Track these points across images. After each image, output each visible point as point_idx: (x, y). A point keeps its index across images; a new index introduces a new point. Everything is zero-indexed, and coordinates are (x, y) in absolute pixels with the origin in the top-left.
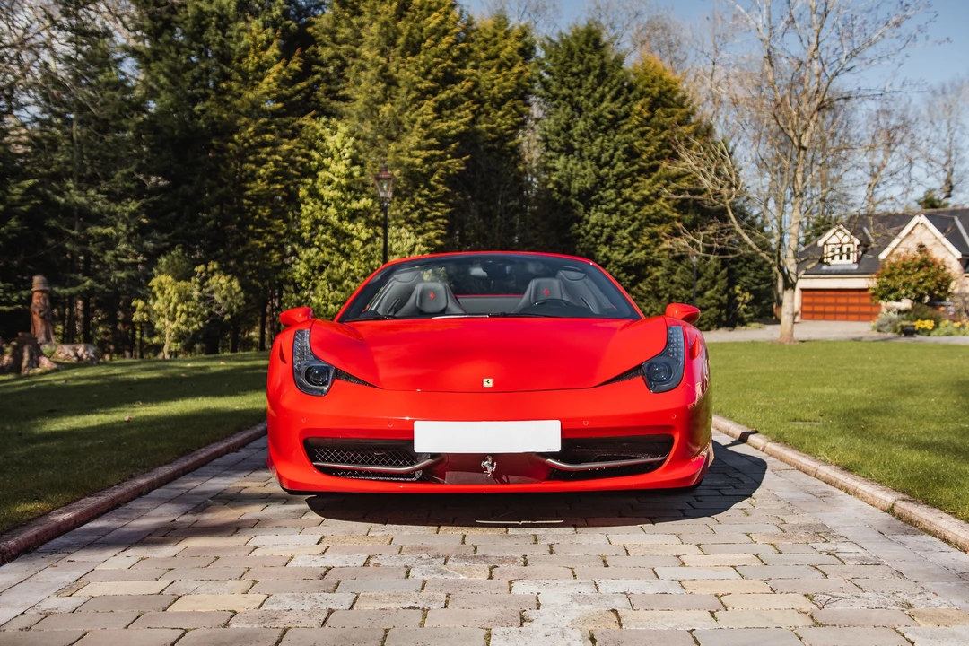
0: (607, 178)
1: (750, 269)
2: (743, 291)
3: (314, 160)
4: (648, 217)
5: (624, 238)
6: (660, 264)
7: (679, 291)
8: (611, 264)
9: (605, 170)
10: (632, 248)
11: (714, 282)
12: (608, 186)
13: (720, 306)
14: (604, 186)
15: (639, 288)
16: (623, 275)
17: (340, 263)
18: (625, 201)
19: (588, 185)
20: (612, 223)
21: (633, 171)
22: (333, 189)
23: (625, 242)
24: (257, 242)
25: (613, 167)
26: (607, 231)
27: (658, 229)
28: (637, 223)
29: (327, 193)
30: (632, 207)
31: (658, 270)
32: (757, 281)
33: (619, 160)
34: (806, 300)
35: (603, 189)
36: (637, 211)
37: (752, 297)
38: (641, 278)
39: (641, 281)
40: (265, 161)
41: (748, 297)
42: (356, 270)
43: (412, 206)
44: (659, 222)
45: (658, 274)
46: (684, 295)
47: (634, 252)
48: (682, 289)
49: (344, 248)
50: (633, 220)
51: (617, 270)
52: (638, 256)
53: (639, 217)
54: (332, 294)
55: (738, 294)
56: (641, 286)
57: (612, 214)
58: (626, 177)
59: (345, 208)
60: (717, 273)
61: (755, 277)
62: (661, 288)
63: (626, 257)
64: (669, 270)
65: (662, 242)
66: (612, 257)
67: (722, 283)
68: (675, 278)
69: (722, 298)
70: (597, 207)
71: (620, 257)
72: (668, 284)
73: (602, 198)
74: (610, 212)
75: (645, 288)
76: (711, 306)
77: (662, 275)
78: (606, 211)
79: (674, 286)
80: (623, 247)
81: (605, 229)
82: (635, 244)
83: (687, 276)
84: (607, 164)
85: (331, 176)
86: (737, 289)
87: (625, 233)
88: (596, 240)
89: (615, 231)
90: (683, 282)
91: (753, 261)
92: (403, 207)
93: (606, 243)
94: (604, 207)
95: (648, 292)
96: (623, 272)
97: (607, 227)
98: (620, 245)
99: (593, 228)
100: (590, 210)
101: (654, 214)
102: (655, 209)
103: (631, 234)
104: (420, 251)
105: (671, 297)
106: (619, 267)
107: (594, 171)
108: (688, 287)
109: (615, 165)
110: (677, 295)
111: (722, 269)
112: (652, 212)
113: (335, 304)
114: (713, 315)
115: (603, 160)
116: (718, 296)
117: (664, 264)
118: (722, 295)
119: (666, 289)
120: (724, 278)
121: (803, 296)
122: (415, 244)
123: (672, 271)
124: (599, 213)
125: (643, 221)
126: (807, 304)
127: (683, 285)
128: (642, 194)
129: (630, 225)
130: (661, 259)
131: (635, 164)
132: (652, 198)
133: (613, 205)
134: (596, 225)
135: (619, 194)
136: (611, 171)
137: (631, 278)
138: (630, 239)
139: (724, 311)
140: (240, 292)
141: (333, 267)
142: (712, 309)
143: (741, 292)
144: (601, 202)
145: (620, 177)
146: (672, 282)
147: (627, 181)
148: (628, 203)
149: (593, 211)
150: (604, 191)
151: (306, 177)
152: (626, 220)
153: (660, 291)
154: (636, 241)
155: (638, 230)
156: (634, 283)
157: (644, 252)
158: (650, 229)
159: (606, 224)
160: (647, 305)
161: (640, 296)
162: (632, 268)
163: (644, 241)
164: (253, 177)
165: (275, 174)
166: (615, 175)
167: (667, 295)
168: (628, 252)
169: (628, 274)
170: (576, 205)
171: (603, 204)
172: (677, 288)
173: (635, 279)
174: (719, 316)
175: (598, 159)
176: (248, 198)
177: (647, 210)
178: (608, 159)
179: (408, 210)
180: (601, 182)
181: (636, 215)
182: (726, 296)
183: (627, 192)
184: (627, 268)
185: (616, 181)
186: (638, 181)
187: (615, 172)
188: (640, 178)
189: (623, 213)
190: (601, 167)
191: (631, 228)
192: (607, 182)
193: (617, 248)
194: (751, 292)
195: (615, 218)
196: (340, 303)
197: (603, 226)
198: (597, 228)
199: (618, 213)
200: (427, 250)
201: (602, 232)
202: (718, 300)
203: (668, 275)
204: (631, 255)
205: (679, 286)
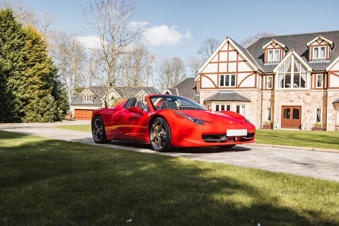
0: (16, 67)
1: (62, 102)
2: (60, 109)
4: (30, 82)
5: (22, 89)
6: (34, 99)
8: (17, 98)
9: (15, 64)
10: (24, 93)
11: (53, 106)
12: (16, 69)
13: (55, 114)
14: (14, 69)
15: (26, 107)
16: (21, 102)
18: (22, 76)
19: (8, 69)
20: (18, 83)
21: (25, 65)
23: (22, 90)
25: (18, 63)
26: (15, 86)
27: (34, 86)
28: (26, 84)
30: (25, 78)
32: (65, 106)
33: (20, 61)
34: (76, 113)
35: (14, 70)
36: (27, 79)
37: (63, 111)
38: (27, 103)
39: (27, 105)
41: (62, 111)
44: (34, 84)
45: (33, 102)
47: (25, 94)
48: (42, 108)
50: (25, 83)
51: (19, 100)
52: (27, 95)
53: (27, 82)
55: (58, 110)
56: (27, 106)
57: (17, 80)
58: (23, 67)
60: (53, 103)
61: (64, 105)
63: (22, 96)
65: (35, 91)
66: (17, 96)
67: (55, 106)
68: (40, 104)
70: (11, 77)
71: (20, 96)
72: (37, 106)
73: (13, 74)
74: (17, 79)
75: (29, 107)
77: (35, 103)
78: (15, 79)
79: (39, 107)
80: (21, 92)
81: (14, 85)
82: (25, 91)
83: (44, 104)
84: (16, 61)
86: (58, 108)
87: (22, 87)
88: (11, 89)
89: (18, 86)
90: (42, 105)
91: (64, 99)
93: (15, 91)
94: (14, 77)
95: (30, 108)
96: (21, 101)
97: (16, 85)
98: (20, 91)
99: (9, 84)
100: (8, 78)
101: (33, 81)
102: (33, 79)
103: (24, 87)
106: (19, 99)
107: (11, 64)
108: (45, 107)
109: (19, 62)
111: (55, 101)
112: (32, 80)
115: (14, 60)
116: (54, 111)
117: (36, 99)
118: (55, 110)
119: (36, 108)
120: (56, 105)
121: (75, 112)
123: (39, 102)
124: (12, 79)
125: (29, 83)
126: (77, 114)
128: (29, 74)
129: (24, 84)
130: (35, 97)
131: (26, 63)
132: (32, 75)
133: (18, 77)
134: (11, 83)
135: (20, 73)
136: (17, 64)
137: (23, 103)
138: (24, 89)
139: (55, 116)
142: (52, 115)
143: (59, 110)
144: (13, 75)
145: (20, 67)
146: (39, 105)
147: (24, 68)
148: (24, 77)
149: (9, 78)
150: (14, 71)
152: (22, 82)
153: (34, 108)
154: (26, 90)
155: (26, 86)
156: (24, 105)
157: (29, 94)
158: (31, 86)
159: (15, 83)
160: (29, 113)
161: (26, 110)
162: (24, 100)
163: (29, 90)
166: (19, 66)
167: (37, 110)
168: (23, 94)
169: (23, 102)
170: (3, 75)
171: (14, 76)
172: (41, 108)
173: (25, 104)
174: (54, 117)
175: (12, 60)
177: (30, 79)
178: (16, 60)
180: (13, 68)
181: (26, 81)
182: (56, 111)
183: (23, 73)
184: (22, 100)
185: (19, 68)
186: (27, 69)
187: (19, 65)
188: (28, 68)
189: (21, 80)
190: (13, 63)
191: (24, 85)
192: (16, 68)
193: (19, 92)
194: (63, 110)
195: (18, 82)
197: (14, 84)
198: (11, 84)
199: (20, 79)
201: (13, 86)
202: (54, 112)
203: (37, 103)
204: (24, 95)
205: (41, 107)
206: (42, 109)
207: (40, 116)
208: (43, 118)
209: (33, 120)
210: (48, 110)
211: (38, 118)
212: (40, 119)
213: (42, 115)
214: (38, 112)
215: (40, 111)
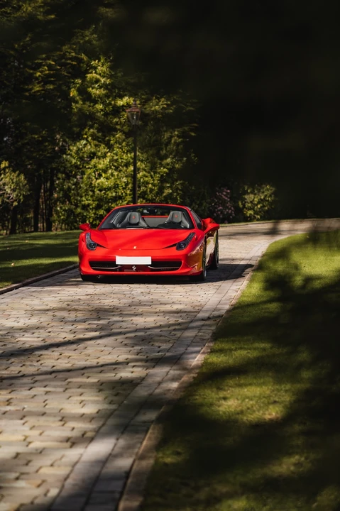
3: (83, 63)
17: (106, 153)
22: (101, 87)
24: (33, 136)
29: (96, 91)
40: (40, 65)
42: (120, 160)
43: (169, 103)
49: (110, 140)
54: (98, 181)
59: (110, 104)
85: (98, 77)
92: (161, 103)
104: (175, 142)
113: (100, 190)
122: (171, 137)
140: (26, 185)
141: (99, 158)
151: (77, 78)
164: (30, 79)
165: (49, 76)
176: (27, 98)
179: (165, 106)
196: (105, 189)
200: (182, 142)
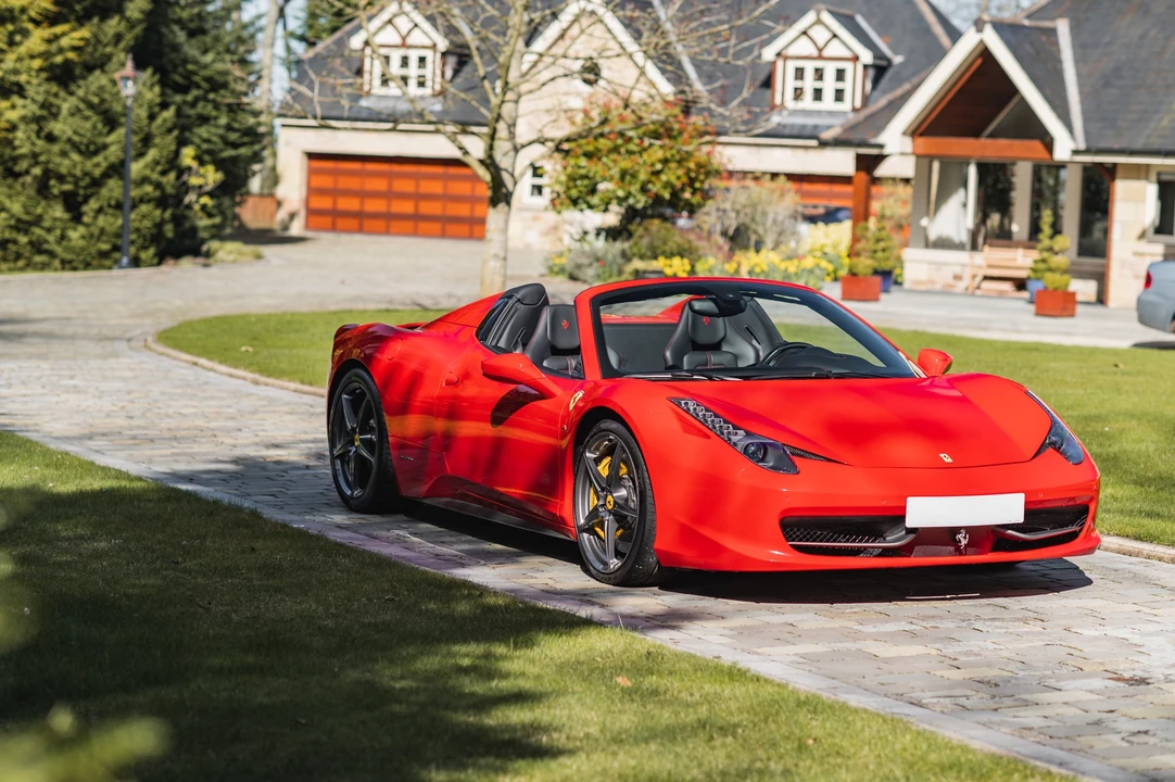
1: (216, 106)
2: (201, 161)
6: (20, 90)
7: (66, 162)
11: (147, 140)
13: (162, 201)
31: (13, 107)
32: (232, 136)
34: (320, 182)
37: (221, 175)
41: (211, 175)
46: (78, 172)
48: (76, 157)
55: (188, 170)
60: (152, 117)
61: (228, 126)
62: (23, 151)
64: (43, 106)
67: (166, 144)
68: (56, 127)
69: (164, 180)
72: (40, 143)
76: (142, 200)
77: (23, 119)
79: (56, 148)
83: (88, 124)
86: (187, 157)
90: (76, 138)
91: (225, 85)
105: (48, 174)
108: (90, 150)
110: (63, 170)
111: (164, 106)
114: (147, 223)
116: (154, 175)
117: (30, 91)
118: (164, 173)
119: (35, 156)
120: (170, 131)
121: (311, 173)
123: (50, 110)
126: (322, 193)
127: (76, 147)
130: (22, 79)
139: (166, 214)
142: (144, 208)
143: (194, 164)
146: (51, 138)
153: (15, 160)
167: (37, 171)
174: (160, 224)
194: (220, 164)
202: (157, 185)
203: (38, 120)
205: (68, 147)
206: (72, 163)
207: (58, 211)
208: (81, 230)
209: (15, 242)
210: (118, 169)
211: (49, 230)
212: (63, 237)
213: (73, 204)
214: (43, 189)
215: (61, 178)
